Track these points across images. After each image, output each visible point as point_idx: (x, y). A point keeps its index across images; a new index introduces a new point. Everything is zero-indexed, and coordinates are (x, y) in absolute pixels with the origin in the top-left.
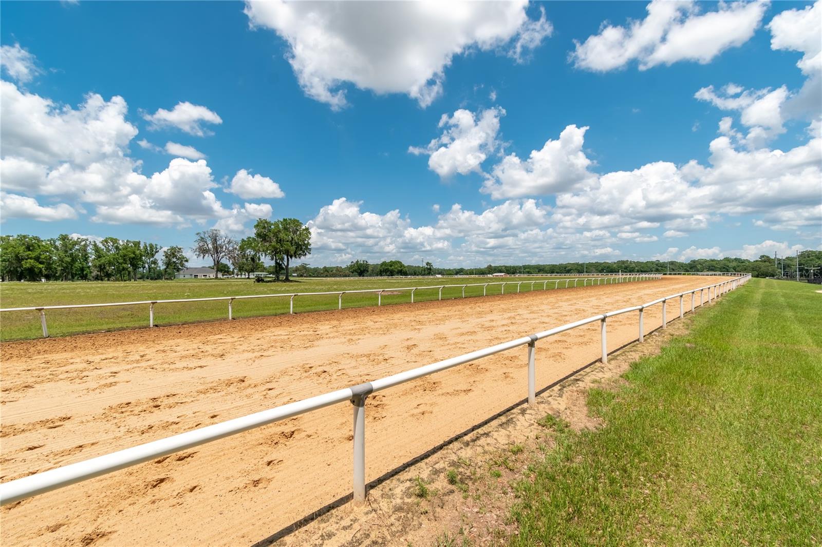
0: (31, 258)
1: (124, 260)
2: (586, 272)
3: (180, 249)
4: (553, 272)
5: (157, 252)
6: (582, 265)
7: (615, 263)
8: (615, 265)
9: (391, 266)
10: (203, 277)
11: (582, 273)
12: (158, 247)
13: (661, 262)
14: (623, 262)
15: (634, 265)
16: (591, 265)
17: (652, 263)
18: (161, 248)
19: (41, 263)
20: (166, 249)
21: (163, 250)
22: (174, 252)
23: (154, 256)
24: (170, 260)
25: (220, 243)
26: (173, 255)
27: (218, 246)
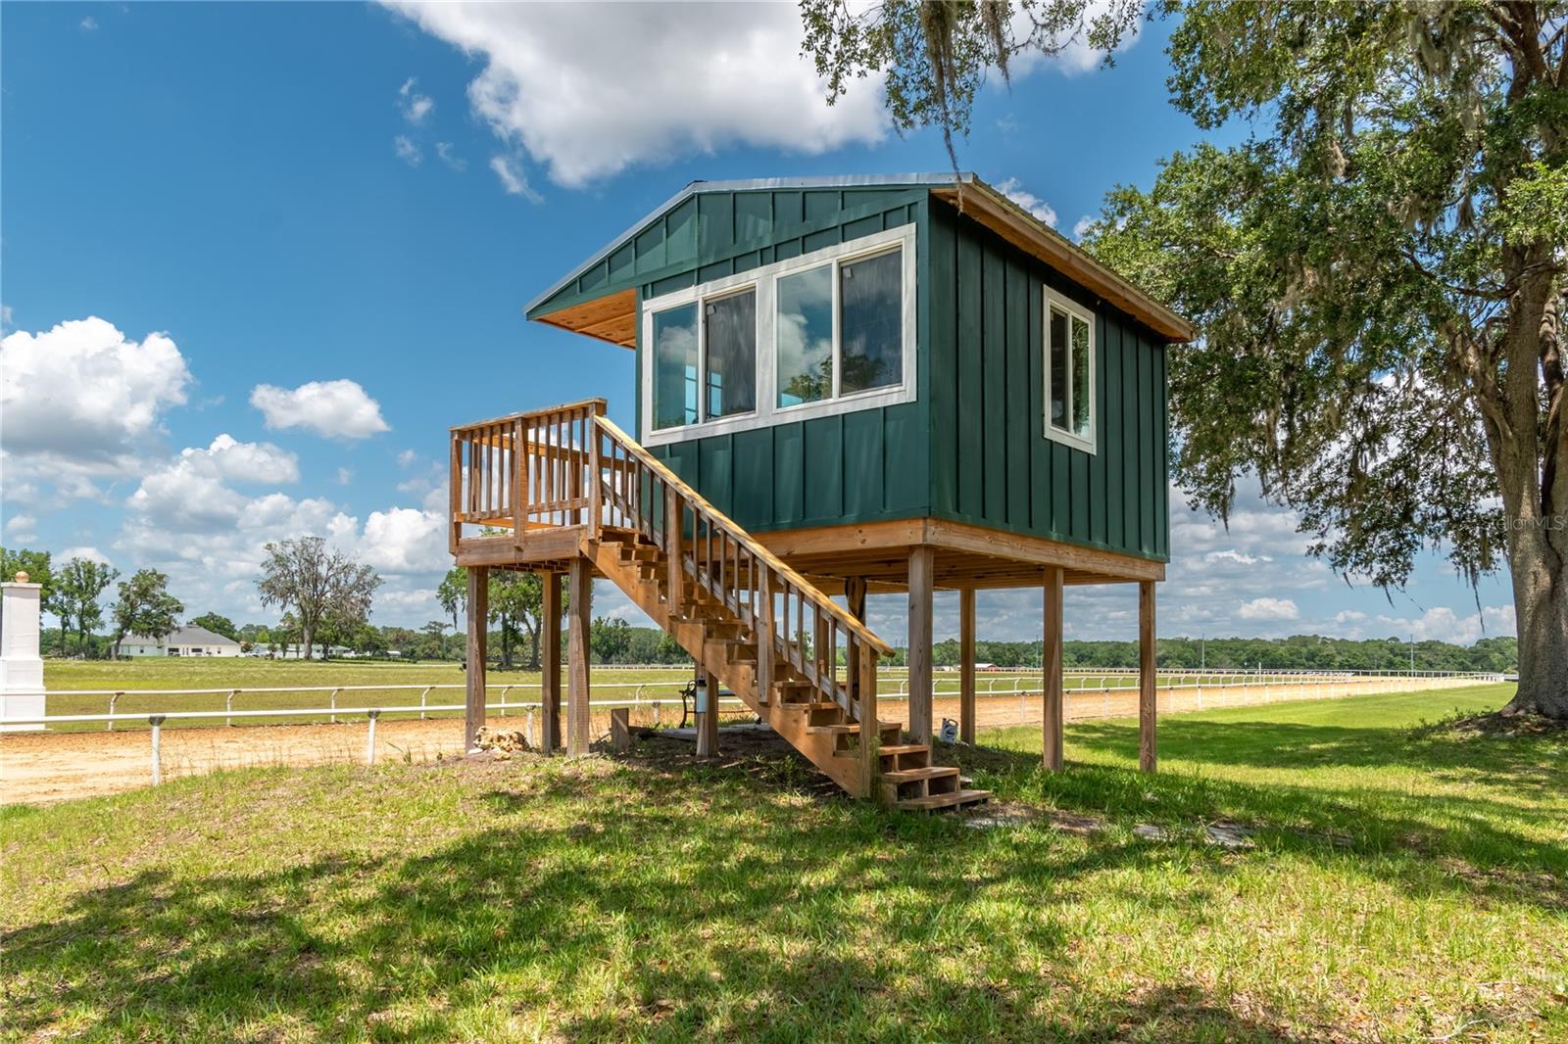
2: (1207, 666)
3: (160, 578)
4: (1116, 664)
5: (103, 584)
6: (1195, 646)
8: (1282, 650)
10: (193, 655)
11: (1196, 667)
12: (110, 572)
13: (1403, 641)
14: (1304, 641)
15: (1331, 650)
16: (1219, 645)
17: (1380, 644)
18: (116, 574)
20: (127, 577)
21: (119, 579)
22: (146, 587)
23: (94, 593)
24: (133, 606)
25: (323, 570)
26: (143, 594)
27: (316, 579)
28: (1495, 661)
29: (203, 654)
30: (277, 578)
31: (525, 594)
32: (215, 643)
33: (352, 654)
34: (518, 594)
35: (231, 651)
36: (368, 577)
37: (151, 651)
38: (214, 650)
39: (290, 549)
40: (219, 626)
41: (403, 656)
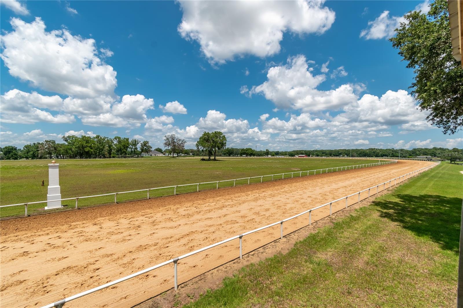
0: (88, 147)
1: (124, 147)
3: (148, 142)
5: (138, 144)
7: (367, 150)
8: (367, 151)
9: (247, 151)
10: (154, 156)
12: (139, 141)
13: (395, 149)
14: (372, 149)
16: (353, 150)
18: (140, 141)
19: (92, 148)
20: (142, 142)
21: (140, 143)
22: (145, 144)
23: (136, 145)
24: (143, 147)
25: (175, 140)
26: (145, 145)
27: (174, 142)
28: (418, 153)
29: (156, 156)
30: (167, 142)
31: (213, 145)
32: (158, 153)
33: (183, 155)
34: (211, 145)
35: (161, 155)
36: (184, 142)
37: (147, 155)
38: (158, 155)
39: (169, 137)
40: (159, 150)
41: (193, 155)
